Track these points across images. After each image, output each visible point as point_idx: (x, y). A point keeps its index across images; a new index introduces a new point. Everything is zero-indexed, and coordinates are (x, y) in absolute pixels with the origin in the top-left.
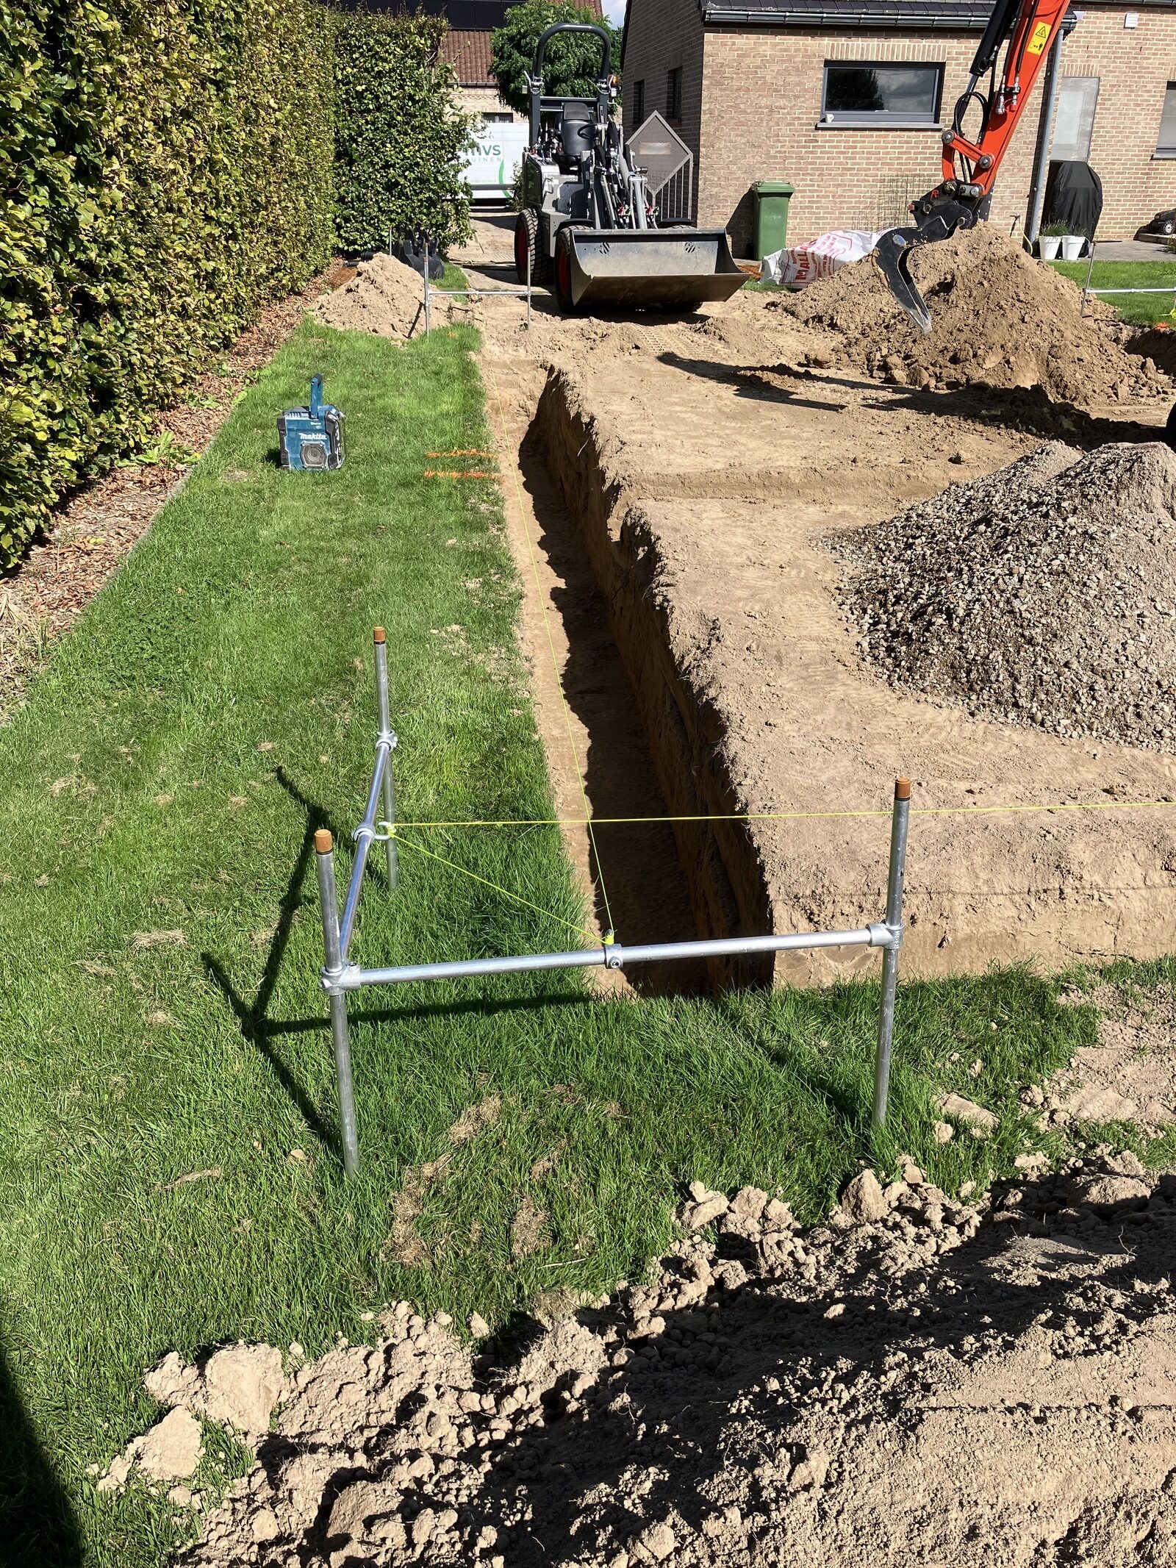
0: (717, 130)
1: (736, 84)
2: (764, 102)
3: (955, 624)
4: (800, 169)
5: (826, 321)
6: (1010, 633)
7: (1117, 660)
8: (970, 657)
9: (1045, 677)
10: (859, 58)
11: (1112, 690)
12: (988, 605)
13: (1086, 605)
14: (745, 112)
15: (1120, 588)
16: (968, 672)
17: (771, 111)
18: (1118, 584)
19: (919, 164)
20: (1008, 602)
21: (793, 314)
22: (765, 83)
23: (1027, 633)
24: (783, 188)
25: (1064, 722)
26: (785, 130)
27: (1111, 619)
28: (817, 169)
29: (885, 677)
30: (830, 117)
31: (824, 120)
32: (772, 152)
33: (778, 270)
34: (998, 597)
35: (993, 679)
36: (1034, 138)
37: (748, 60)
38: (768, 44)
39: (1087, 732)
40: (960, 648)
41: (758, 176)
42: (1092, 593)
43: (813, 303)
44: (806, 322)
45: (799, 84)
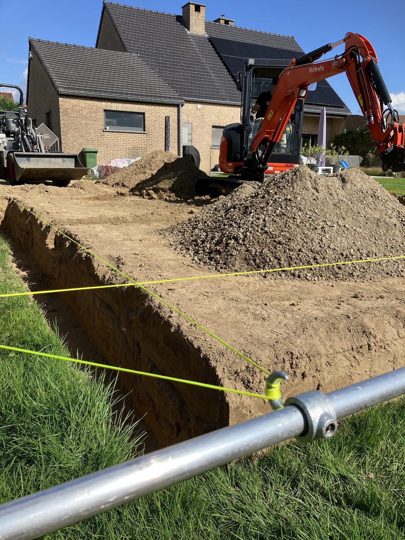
0: (67, 130)
1: (73, 115)
2: (83, 122)
3: (240, 242)
4: (99, 144)
5: (121, 184)
6: (268, 241)
7: (320, 247)
8: (253, 253)
9: (293, 257)
10: (116, 109)
11: (324, 258)
12: (253, 232)
13: (298, 226)
14: (77, 125)
15: (310, 218)
16: (254, 261)
17: (87, 125)
18: (308, 216)
19: (140, 144)
20: (262, 229)
21: (107, 184)
22: (83, 115)
23: (277, 240)
24: (94, 150)
25: (309, 275)
26: (92, 131)
27: (311, 230)
28: (105, 145)
29: (214, 269)
30: (108, 128)
31: (106, 129)
32: (88, 138)
33: (97, 173)
34: (256, 228)
35: (268, 260)
36: (176, 138)
37: (76, 108)
38: (83, 103)
39: (320, 278)
40: (247, 251)
41: (84, 147)
42: (299, 221)
43: (114, 180)
44: (113, 186)
45: (96, 116)
